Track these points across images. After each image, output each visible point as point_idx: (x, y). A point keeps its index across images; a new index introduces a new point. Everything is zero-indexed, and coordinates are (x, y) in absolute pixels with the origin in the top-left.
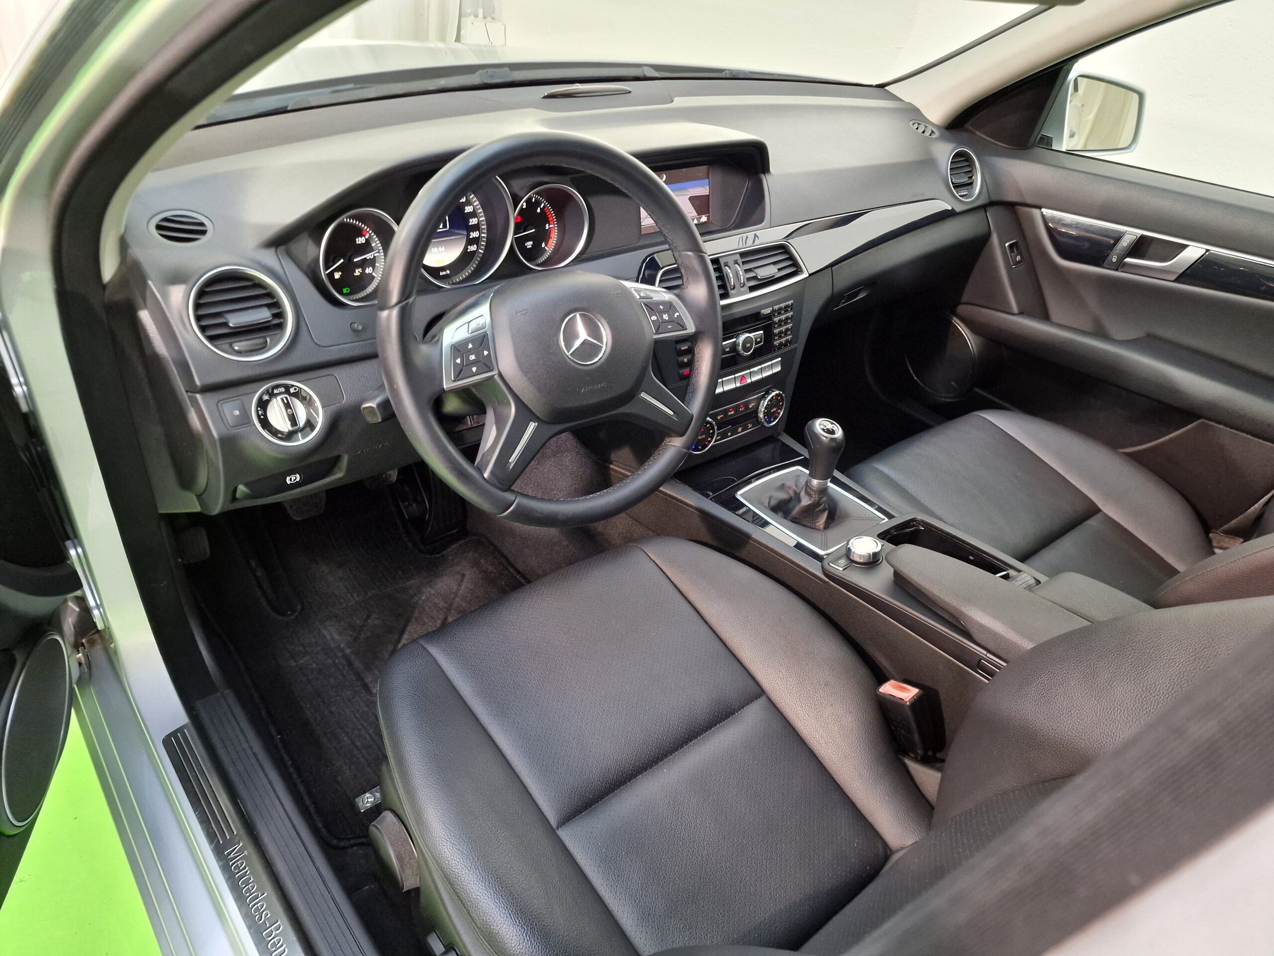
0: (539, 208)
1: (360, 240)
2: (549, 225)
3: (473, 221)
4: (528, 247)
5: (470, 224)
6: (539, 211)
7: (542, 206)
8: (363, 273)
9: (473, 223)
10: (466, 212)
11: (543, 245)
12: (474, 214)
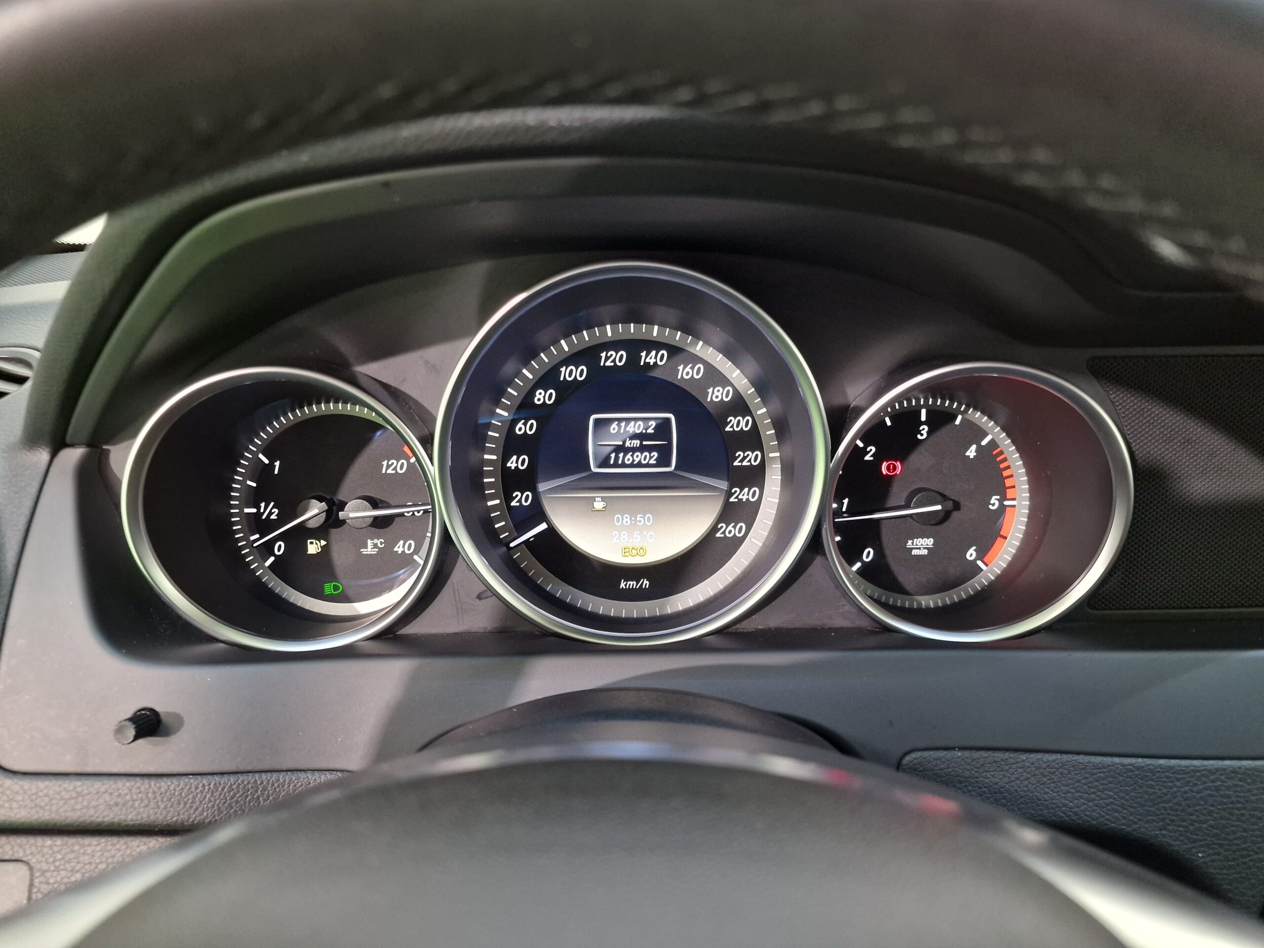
0: (974, 447)
1: (394, 467)
2: (1001, 501)
3: (748, 458)
4: (914, 552)
5: (736, 463)
6: (972, 452)
7: (984, 443)
8: (387, 552)
9: (745, 463)
10: (728, 429)
11: (971, 554)
12: (752, 439)
